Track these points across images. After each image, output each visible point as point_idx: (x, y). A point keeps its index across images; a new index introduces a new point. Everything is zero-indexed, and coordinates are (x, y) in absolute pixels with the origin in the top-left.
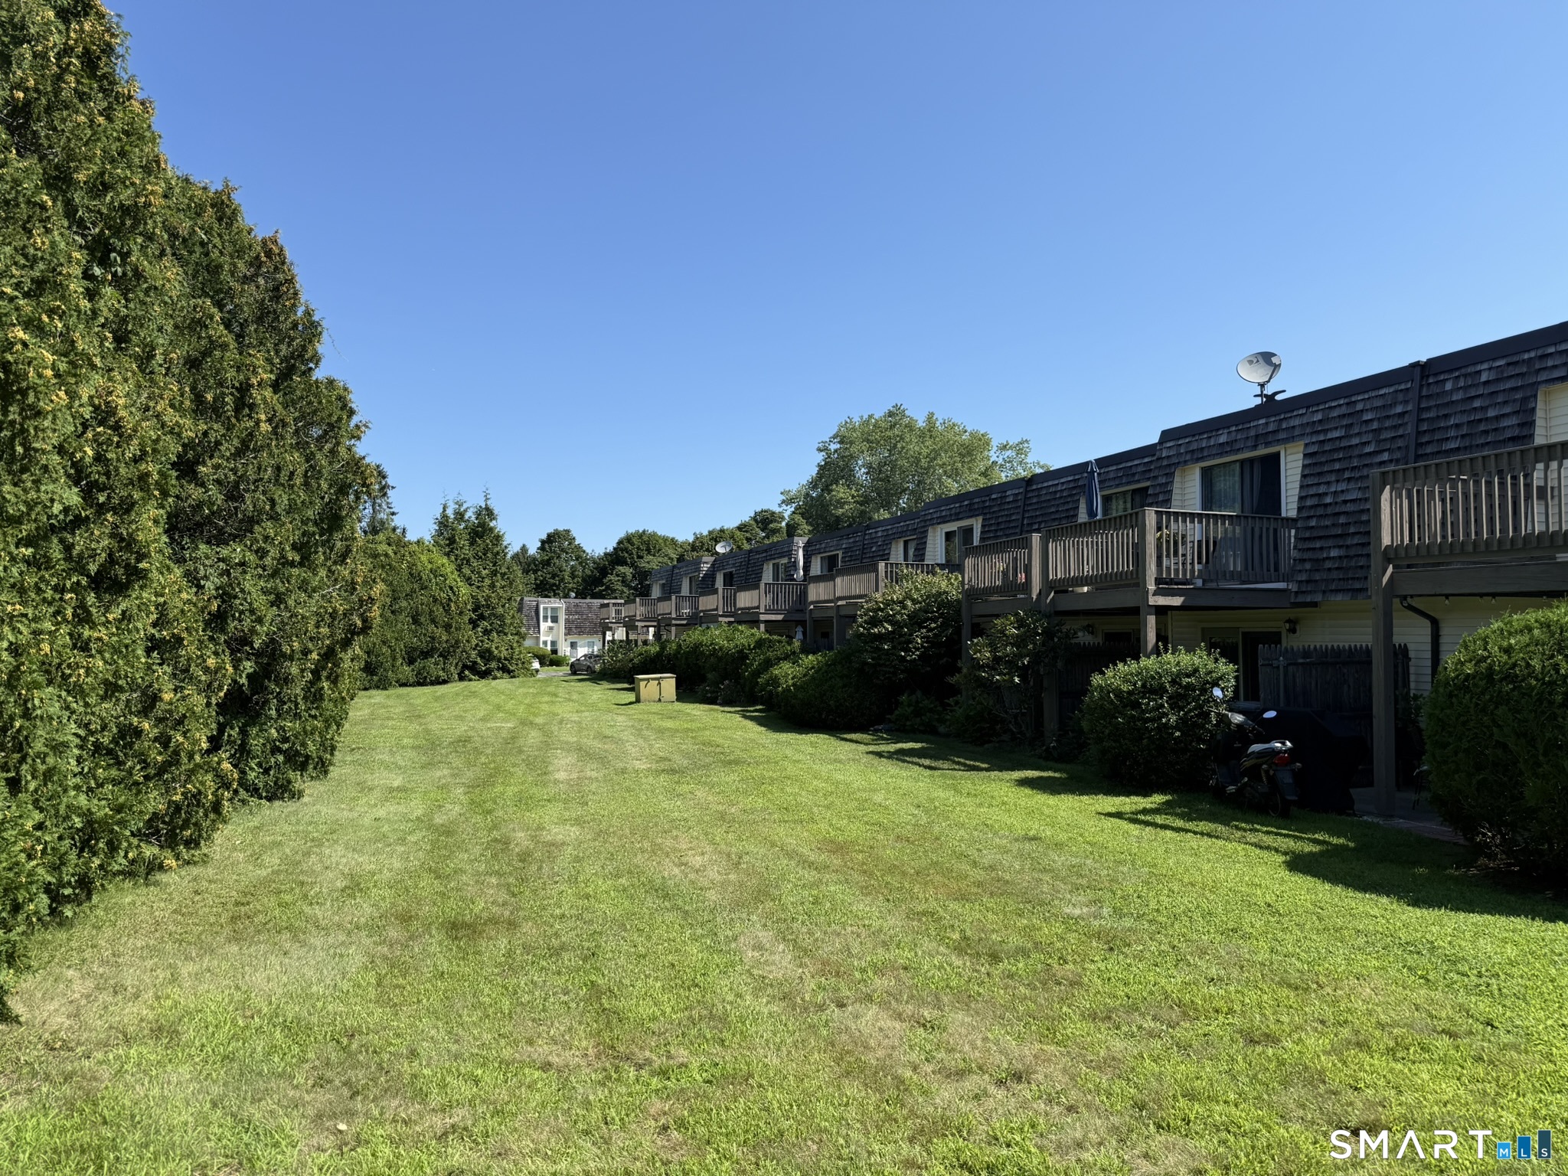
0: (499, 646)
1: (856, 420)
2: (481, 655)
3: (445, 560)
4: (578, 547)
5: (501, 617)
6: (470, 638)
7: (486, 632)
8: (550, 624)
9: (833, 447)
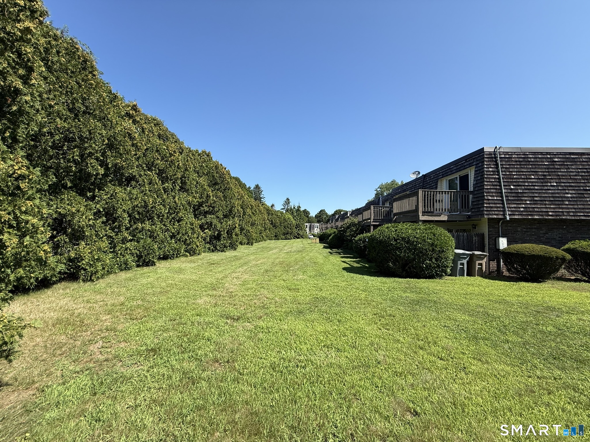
0: (301, 233)
1: (384, 184)
2: (298, 234)
3: (291, 216)
4: (326, 213)
5: (301, 227)
6: (295, 231)
7: (299, 230)
8: (317, 228)
9: (378, 190)
